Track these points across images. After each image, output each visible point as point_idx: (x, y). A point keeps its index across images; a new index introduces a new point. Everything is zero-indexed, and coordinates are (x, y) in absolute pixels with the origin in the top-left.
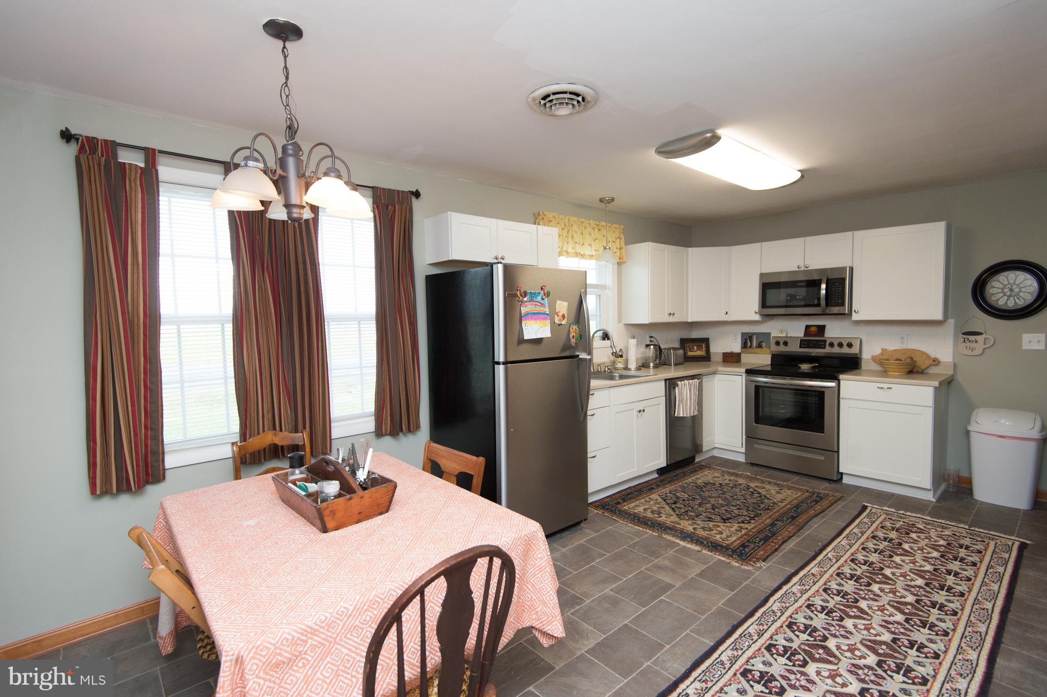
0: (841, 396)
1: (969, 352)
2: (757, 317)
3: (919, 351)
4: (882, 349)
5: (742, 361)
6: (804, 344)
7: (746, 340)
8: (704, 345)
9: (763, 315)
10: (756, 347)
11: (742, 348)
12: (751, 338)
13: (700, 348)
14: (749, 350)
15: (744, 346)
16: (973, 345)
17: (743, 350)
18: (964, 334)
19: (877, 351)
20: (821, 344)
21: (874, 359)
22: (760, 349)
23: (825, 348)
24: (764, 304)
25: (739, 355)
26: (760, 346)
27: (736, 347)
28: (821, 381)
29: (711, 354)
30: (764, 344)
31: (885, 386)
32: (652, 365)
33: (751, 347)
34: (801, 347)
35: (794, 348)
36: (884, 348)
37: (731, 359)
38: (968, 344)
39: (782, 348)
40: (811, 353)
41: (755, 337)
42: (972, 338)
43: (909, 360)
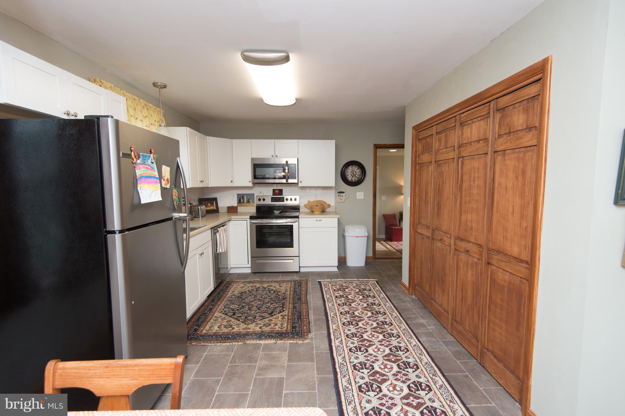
0: (300, 227)
1: (340, 201)
2: (250, 185)
3: (323, 201)
4: (308, 201)
5: (238, 211)
6: (274, 200)
7: (240, 198)
8: (214, 203)
9: (253, 183)
10: (247, 202)
11: (238, 203)
12: (243, 197)
13: (212, 204)
14: (242, 204)
15: (239, 202)
16: (341, 197)
17: (239, 204)
18: (338, 193)
19: (306, 202)
20: (282, 200)
21: (306, 206)
22: (248, 203)
23: (284, 201)
24: (255, 177)
25: (236, 208)
26: (248, 202)
27: (235, 204)
29: (219, 208)
30: (251, 200)
31: (319, 219)
33: (243, 202)
34: (272, 201)
35: (268, 202)
36: (309, 200)
37: (232, 210)
38: (340, 197)
39: (262, 202)
40: (276, 204)
41: (245, 196)
42: (341, 194)
43: (322, 205)
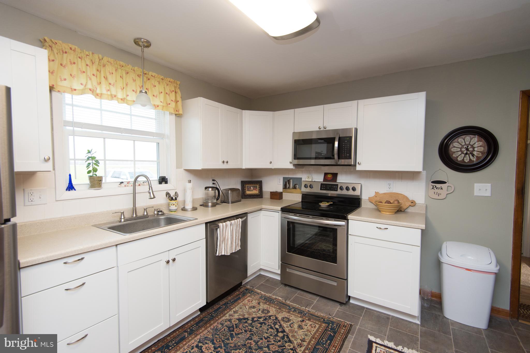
0: (349, 233)
1: (436, 197)
2: (291, 167)
3: (401, 194)
4: (375, 192)
5: (284, 198)
6: (323, 187)
7: (286, 182)
8: (258, 186)
9: (295, 165)
10: (293, 188)
11: (284, 188)
12: (289, 181)
13: (255, 188)
14: (288, 190)
15: (285, 187)
16: (439, 191)
17: (284, 190)
18: (433, 182)
19: (372, 194)
20: (334, 188)
21: (370, 200)
22: (294, 190)
23: (337, 190)
24: (296, 156)
25: (281, 194)
26: (295, 188)
27: (279, 188)
28: (335, 220)
29: (263, 192)
30: (297, 186)
31: (383, 226)
32: (210, 204)
33: (289, 188)
34: (321, 189)
35: (317, 190)
36: (377, 191)
37: (276, 196)
38: (436, 191)
39: (308, 190)
40: (328, 194)
41: (291, 180)
42: (438, 186)
43: (396, 202)
